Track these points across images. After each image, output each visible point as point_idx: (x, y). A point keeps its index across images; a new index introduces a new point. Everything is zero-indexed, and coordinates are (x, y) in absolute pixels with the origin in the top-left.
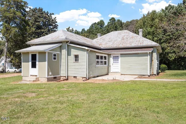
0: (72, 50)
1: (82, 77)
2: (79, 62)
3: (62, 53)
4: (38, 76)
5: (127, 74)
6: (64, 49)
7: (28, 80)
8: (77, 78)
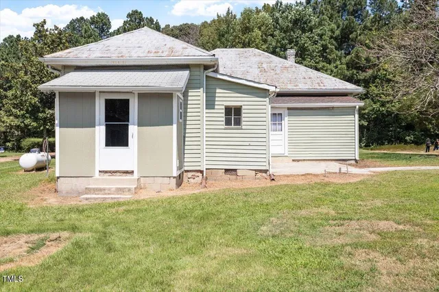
0: (218, 91)
1: (255, 170)
2: (243, 127)
3: (189, 98)
4: (135, 173)
5: (304, 160)
6: (199, 88)
7: (109, 189)
8: (239, 173)
